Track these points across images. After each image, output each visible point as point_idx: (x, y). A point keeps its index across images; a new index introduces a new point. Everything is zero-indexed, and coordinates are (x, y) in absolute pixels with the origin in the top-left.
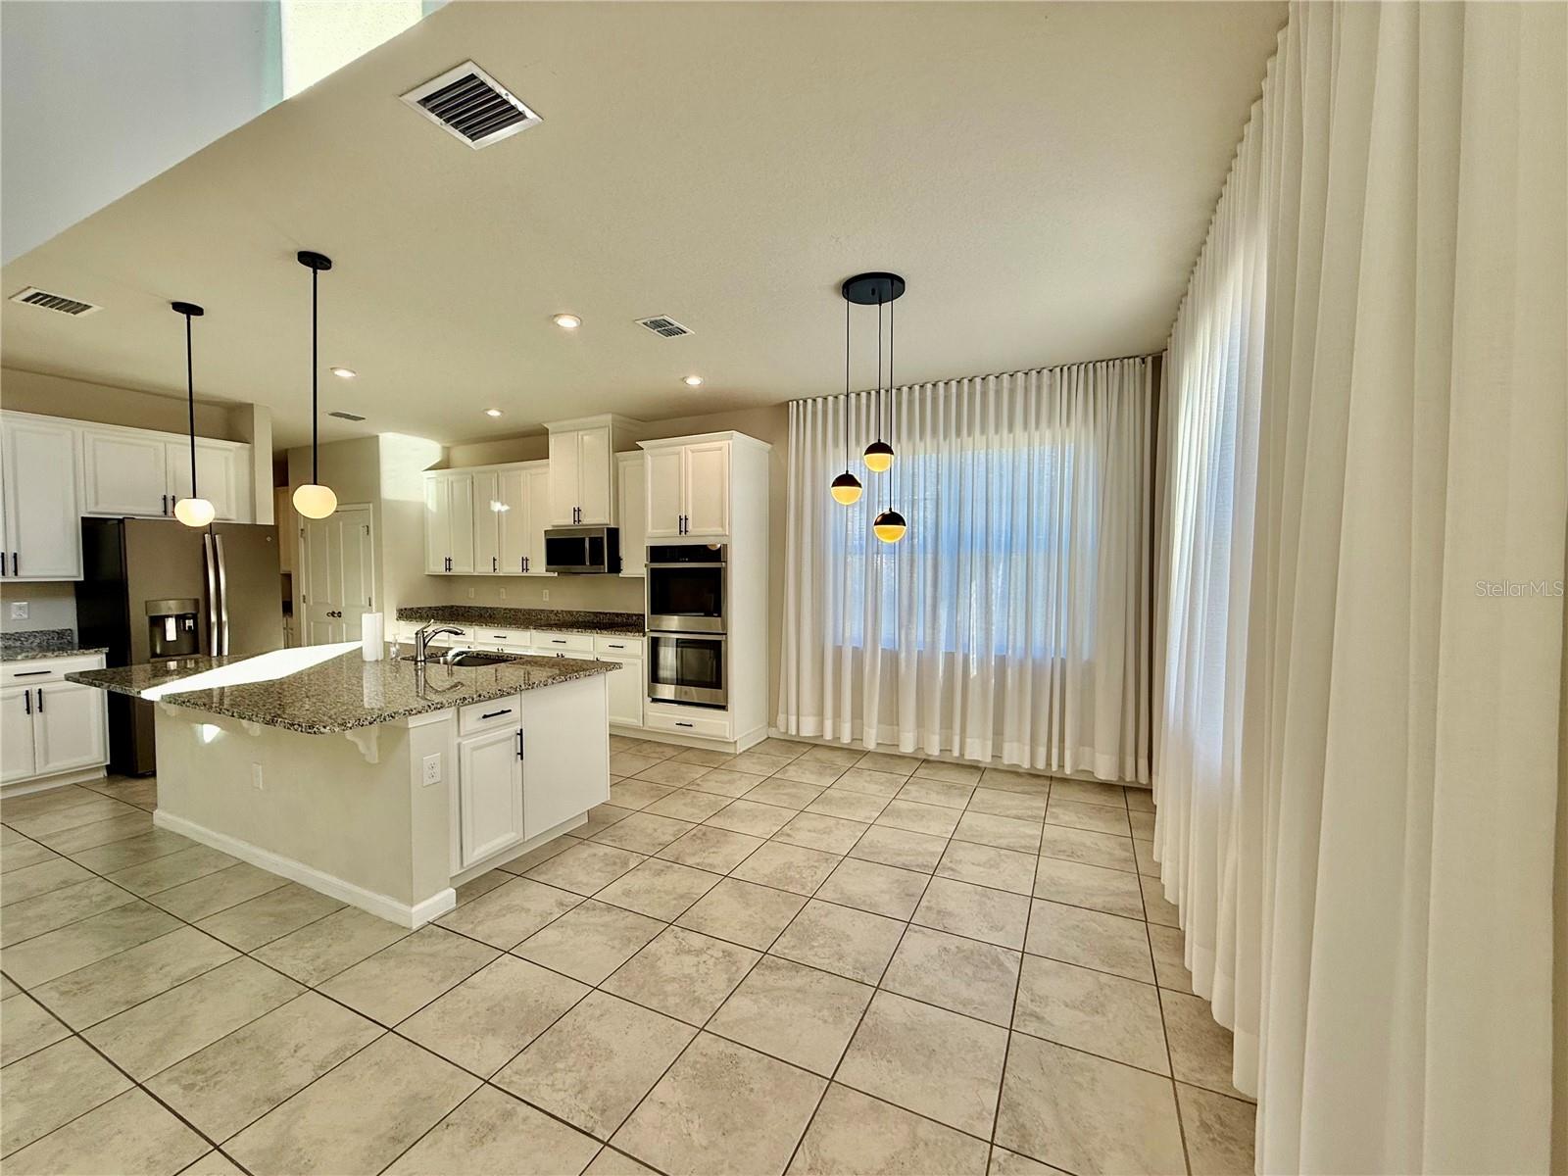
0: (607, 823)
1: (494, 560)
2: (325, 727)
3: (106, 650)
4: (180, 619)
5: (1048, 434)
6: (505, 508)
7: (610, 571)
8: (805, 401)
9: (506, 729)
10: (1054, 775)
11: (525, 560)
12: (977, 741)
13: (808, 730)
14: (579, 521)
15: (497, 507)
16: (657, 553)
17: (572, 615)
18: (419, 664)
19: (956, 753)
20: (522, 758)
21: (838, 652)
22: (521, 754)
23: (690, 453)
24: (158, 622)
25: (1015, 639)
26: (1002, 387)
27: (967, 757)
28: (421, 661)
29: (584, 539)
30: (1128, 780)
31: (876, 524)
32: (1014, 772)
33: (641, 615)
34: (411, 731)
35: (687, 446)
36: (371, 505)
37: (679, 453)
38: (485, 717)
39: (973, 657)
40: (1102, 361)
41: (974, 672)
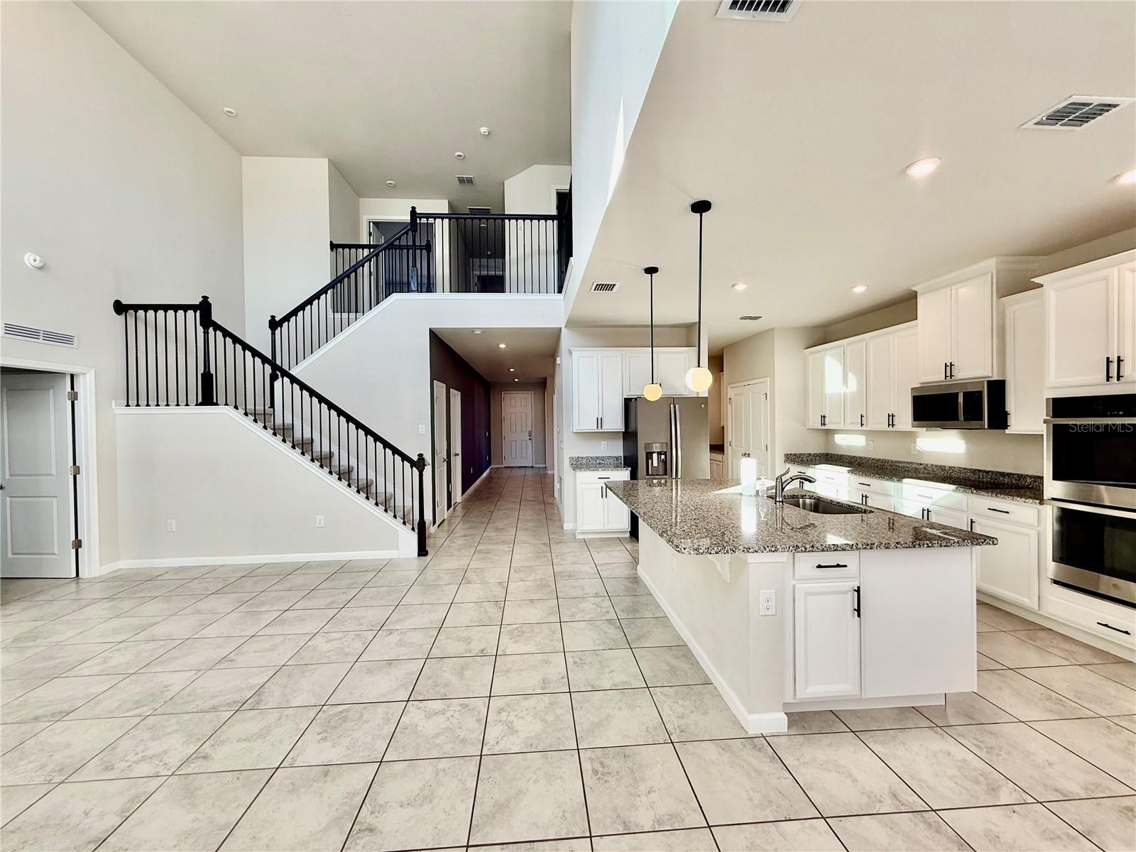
0: (973, 719)
1: (862, 416)
2: (684, 549)
3: (630, 469)
4: (659, 454)
7: (991, 426)
9: (842, 583)
11: (891, 417)
14: (951, 376)
16: (1061, 407)
17: (943, 470)
18: (778, 504)
20: (859, 616)
22: (858, 610)
24: (649, 455)
28: (779, 502)
29: (957, 394)
33: (1039, 477)
34: (750, 565)
35: (1121, 266)
36: (768, 379)
38: (819, 566)
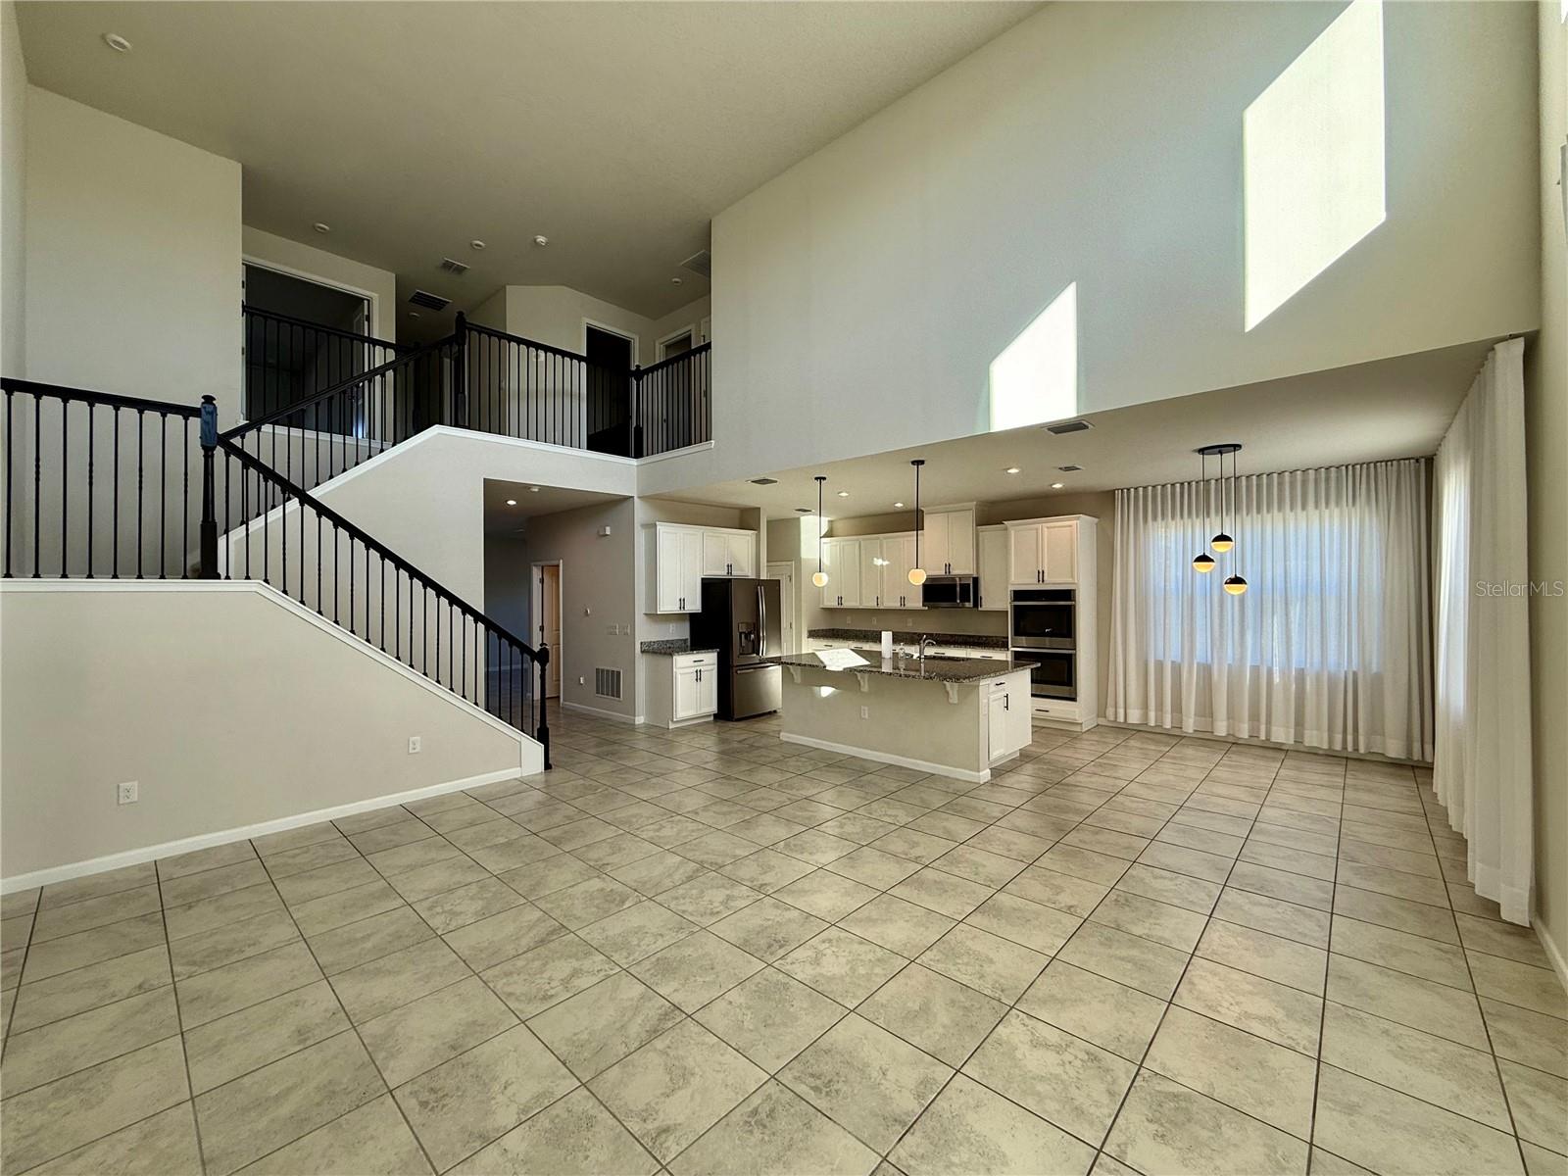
5: (1336, 512)
6: (886, 563)
8: (1128, 490)
10: (1349, 756)
12: (1282, 729)
13: (1135, 717)
15: (878, 562)
19: (1263, 737)
21: (1160, 665)
23: (1046, 529)
25: (1312, 656)
26: (1296, 480)
27: (1273, 739)
30: (1416, 758)
31: (1226, 583)
32: (1313, 753)
37: (1037, 529)
39: (1276, 669)
40: (1381, 462)
41: (1277, 679)
